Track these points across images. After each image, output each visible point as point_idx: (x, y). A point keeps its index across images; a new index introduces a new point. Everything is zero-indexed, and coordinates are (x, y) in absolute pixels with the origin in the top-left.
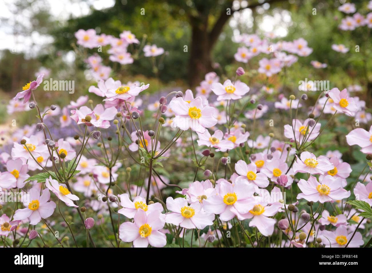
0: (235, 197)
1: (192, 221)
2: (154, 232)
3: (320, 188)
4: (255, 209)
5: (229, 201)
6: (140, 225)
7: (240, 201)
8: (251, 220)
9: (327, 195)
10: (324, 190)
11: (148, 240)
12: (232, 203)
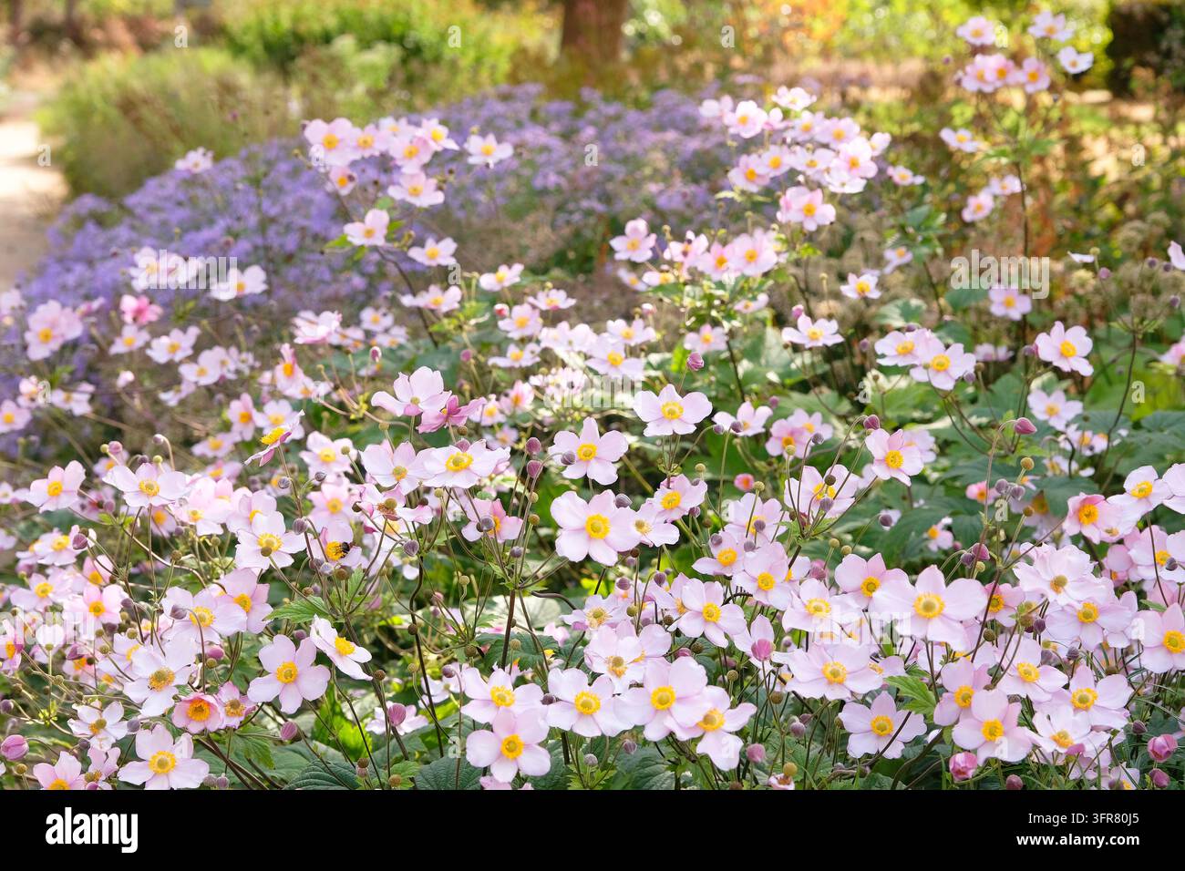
0: (672, 693)
1: (594, 719)
2: (527, 746)
3: (830, 669)
4: (707, 719)
5: (662, 702)
6: (504, 735)
7: (680, 700)
8: (700, 738)
9: (841, 683)
10: (835, 674)
11: (517, 764)
12: (666, 706)
